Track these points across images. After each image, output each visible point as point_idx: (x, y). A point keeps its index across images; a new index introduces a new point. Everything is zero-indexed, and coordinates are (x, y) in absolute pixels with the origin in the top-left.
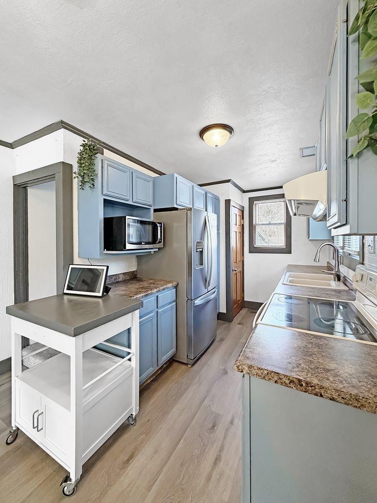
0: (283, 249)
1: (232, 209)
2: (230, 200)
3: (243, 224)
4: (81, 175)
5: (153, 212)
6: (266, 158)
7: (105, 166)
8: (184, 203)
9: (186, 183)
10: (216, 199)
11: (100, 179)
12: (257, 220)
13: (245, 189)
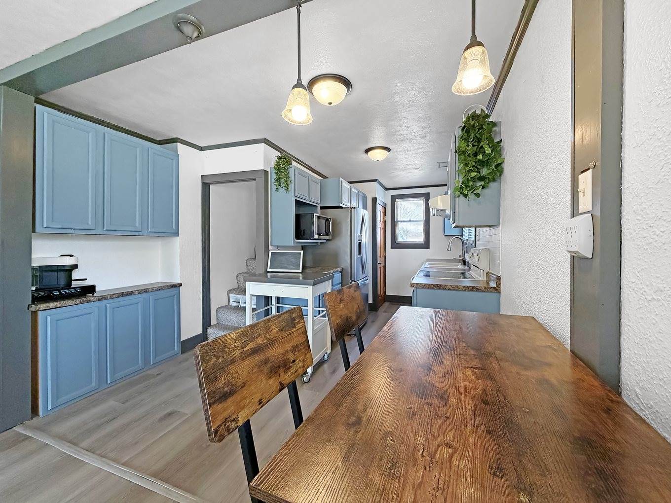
0: (422, 244)
1: (378, 206)
2: (376, 198)
3: (385, 221)
4: (278, 180)
5: (319, 209)
6: (411, 166)
7: (296, 174)
8: (345, 203)
9: (346, 185)
10: (364, 197)
11: (293, 185)
12: (399, 217)
13: (388, 187)
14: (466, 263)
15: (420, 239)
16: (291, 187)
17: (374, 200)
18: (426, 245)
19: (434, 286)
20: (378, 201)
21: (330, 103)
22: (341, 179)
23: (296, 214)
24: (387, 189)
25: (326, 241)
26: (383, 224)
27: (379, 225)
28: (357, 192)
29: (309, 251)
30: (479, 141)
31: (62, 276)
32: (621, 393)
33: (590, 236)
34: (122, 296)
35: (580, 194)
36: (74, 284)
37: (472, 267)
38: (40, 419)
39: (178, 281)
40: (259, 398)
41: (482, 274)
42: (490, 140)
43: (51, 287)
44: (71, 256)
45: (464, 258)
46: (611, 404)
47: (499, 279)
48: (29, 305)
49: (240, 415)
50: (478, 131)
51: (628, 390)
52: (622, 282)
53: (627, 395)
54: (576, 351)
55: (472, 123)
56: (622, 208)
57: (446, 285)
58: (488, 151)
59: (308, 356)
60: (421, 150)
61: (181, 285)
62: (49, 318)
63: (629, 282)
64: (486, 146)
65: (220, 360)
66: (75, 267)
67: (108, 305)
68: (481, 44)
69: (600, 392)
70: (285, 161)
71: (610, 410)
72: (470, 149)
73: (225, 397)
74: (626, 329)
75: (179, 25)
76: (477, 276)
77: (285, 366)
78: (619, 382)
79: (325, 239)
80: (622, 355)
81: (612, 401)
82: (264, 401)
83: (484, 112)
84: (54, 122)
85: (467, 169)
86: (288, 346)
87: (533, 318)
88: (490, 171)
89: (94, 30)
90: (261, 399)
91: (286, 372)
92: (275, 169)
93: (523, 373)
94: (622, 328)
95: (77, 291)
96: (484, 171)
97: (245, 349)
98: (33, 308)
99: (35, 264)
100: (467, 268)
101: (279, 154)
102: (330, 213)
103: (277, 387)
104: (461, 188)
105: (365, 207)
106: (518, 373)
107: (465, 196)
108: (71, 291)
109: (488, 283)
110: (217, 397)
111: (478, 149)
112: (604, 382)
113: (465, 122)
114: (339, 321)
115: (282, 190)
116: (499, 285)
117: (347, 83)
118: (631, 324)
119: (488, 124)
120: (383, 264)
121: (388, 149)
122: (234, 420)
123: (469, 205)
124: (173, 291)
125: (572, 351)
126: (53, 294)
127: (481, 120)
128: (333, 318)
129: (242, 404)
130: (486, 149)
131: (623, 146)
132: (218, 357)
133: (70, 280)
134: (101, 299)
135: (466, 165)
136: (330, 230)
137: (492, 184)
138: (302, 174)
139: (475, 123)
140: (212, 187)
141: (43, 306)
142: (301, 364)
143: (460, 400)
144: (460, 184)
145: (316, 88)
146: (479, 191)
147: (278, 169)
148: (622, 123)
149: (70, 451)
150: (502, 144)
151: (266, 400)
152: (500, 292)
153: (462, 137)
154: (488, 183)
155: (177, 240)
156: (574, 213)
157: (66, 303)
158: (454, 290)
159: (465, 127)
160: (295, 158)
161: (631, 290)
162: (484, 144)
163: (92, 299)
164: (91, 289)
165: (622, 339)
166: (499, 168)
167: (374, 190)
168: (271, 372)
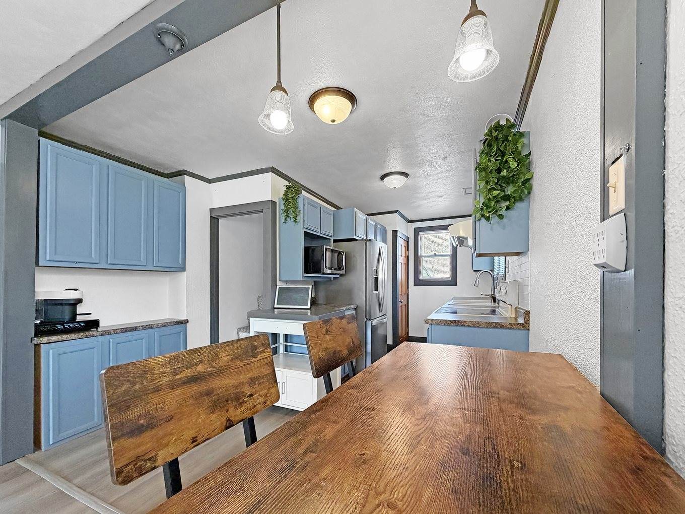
0: (449, 280)
1: (399, 240)
2: (397, 231)
3: (408, 256)
4: (286, 211)
5: (332, 242)
6: (433, 194)
7: (306, 203)
8: (360, 234)
9: (361, 216)
10: (384, 229)
11: (302, 215)
12: (422, 252)
13: (410, 219)
14: (497, 301)
15: (446, 275)
16: (300, 218)
17: (395, 233)
18: (453, 282)
19: (452, 322)
20: (399, 234)
21: (333, 121)
22: (355, 209)
23: (305, 247)
24: (409, 222)
25: (339, 276)
26: (406, 259)
27: (401, 260)
28: (374, 224)
29: (322, 288)
30: (503, 154)
31: (67, 310)
32: (665, 448)
33: (623, 241)
34: (126, 331)
35: (611, 190)
36: (79, 318)
37: (501, 304)
38: (42, 453)
39: (184, 318)
40: (194, 436)
41: (509, 310)
42: (516, 152)
43: (54, 321)
44: (75, 290)
45: (494, 294)
46: (642, 462)
47: (527, 313)
48: (31, 338)
49: (160, 453)
50: (503, 143)
51: (674, 445)
52: (665, 299)
53: (672, 452)
54: (606, 393)
55: (495, 134)
56: (666, 201)
57: (464, 322)
58: (513, 165)
59: (273, 390)
60: (443, 175)
61: (187, 321)
62: (51, 351)
63: (675, 298)
64: (510, 159)
65: (137, 387)
66: (80, 301)
67: (111, 340)
68: (483, 13)
69: (631, 445)
70: (294, 189)
71: (639, 470)
72: (493, 164)
73: (138, 430)
74: (670, 362)
75: (159, 36)
76: (506, 313)
77: (237, 399)
78: (663, 433)
79: (338, 274)
80: (666, 396)
81: (646, 458)
82: (200, 439)
83: (510, 122)
84: (57, 154)
85: (489, 187)
86: (245, 377)
87: (561, 356)
88: (515, 188)
89: (81, 52)
90: (197, 437)
91: (236, 408)
92: (283, 199)
93: (528, 417)
94: (666, 361)
95: (80, 325)
96: (509, 190)
97: (178, 377)
98: (36, 341)
99: (40, 297)
100: (497, 305)
101: (287, 183)
102: (343, 247)
103: (222, 423)
104: (482, 209)
105: (384, 240)
106: (521, 418)
107: (488, 219)
108: (74, 325)
109: (516, 319)
110: (127, 429)
111: (502, 165)
112: (638, 434)
113: (486, 135)
114: (322, 354)
115: (290, 221)
116: (527, 321)
117: (351, 97)
118: (678, 355)
119: (514, 134)
120: (405, 303)
121: (405, 174)
122: (150, 459)
123: (492, 229)
124: (179, 328)
125: (602, 394)
126: (57, 327)
127: (505, 130)
128: (314, 351)
129: (165, 441)
130: (511, 163)
131: (666, 117)
132: (134, 384)
133: (75, 315)
134: (104, 333)
135: (487, 183)
136: (343, 265)
137: (519, 205)
138: (311, 203)
139: (498, 135)
140: (220, 221)
141: (45, 339)
142: (261, 400)
143: (433, 447)
144: (481, 205)
145: (318, 104)
146: (503, 212)
147: (286, 199)
148: (665, 87)
149: (63, 487)
150: (531, 157)
151: (204, 439)
152: (529, 330)
153: (483, 151)
154: (514, 203)
155: (184, 275)
156: (605, 216)
157: (68, 336)
158: (474, 327)
159: (486, 139)
160: (304, 187)
161: (677, 309)
162: (509, 158)
163: (95, 333)
164: (95, 324)
165: (666, 376)
166: (527, 185)
167: (394, 222)
168: (214, 405)
